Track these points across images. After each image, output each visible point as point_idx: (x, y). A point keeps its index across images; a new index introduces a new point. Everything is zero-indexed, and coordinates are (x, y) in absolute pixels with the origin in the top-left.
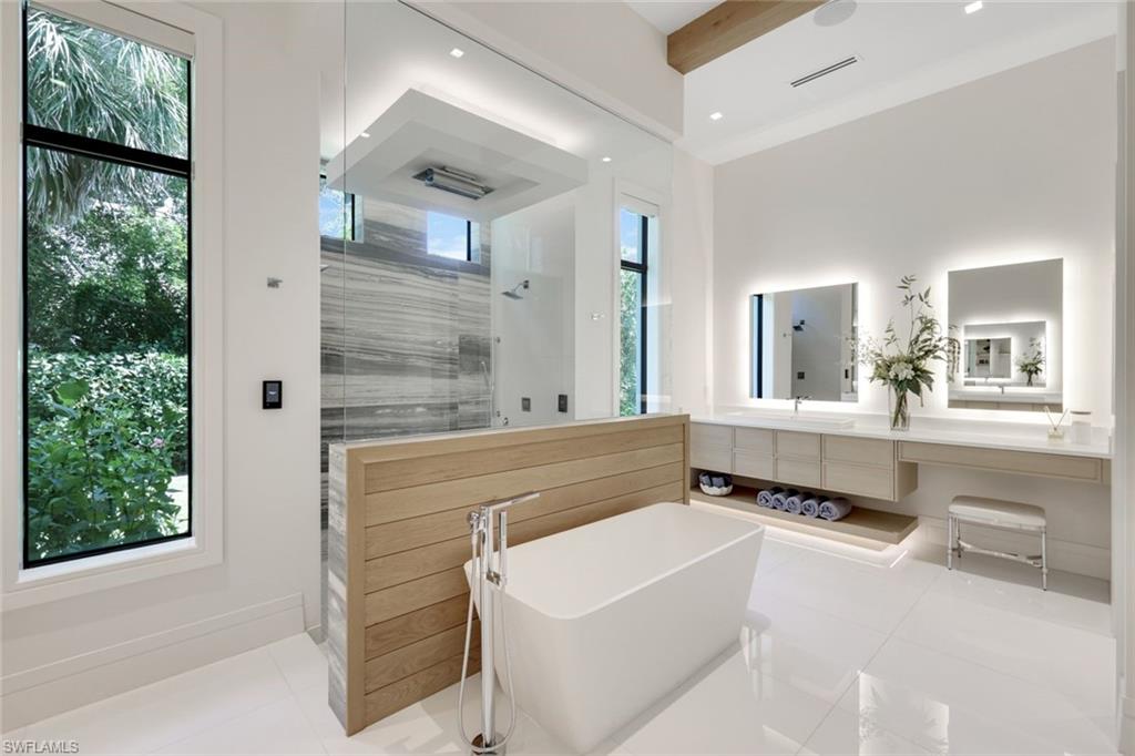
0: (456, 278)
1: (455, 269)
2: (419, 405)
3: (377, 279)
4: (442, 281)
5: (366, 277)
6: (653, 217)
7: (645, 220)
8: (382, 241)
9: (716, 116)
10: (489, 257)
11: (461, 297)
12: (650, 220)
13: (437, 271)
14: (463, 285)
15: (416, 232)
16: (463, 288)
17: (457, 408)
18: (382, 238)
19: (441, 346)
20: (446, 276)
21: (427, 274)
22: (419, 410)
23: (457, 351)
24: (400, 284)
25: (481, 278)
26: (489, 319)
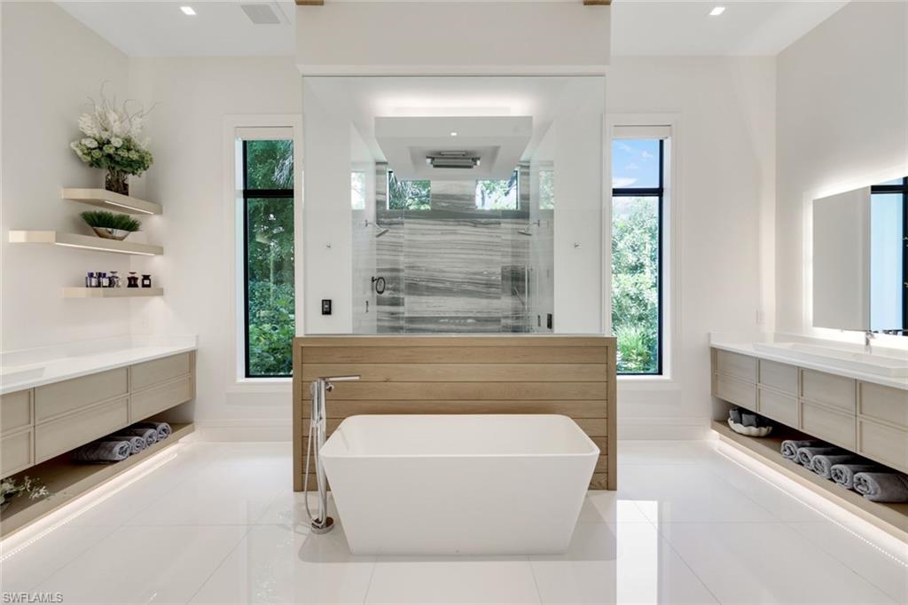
0: (500, 224)
1: (497, 217)
2: (469, 318)
3: (440, 232)
4: (487, 228)
5: (433, 232)
6: (667, 138)
7: (661, 142)
8: (443, 207)
9: (717, 11)
10: (529, 204)
11: (503, 238)
12: (665, 142)
13: (483, 221)
14: (505, 228)
15: (467, 196)
16: (504, 231)
17: (500, 321)
18: (444, 204)
19: (487, 275)
20: (491, 224)
21: (475, 225)
22: (470, 321)
23: (500, 278)
24: (455, 233)
25: (520, 221)
26: (528, 253)
